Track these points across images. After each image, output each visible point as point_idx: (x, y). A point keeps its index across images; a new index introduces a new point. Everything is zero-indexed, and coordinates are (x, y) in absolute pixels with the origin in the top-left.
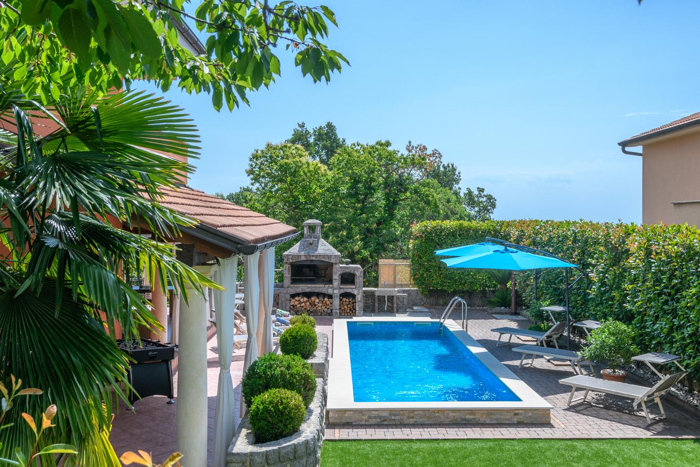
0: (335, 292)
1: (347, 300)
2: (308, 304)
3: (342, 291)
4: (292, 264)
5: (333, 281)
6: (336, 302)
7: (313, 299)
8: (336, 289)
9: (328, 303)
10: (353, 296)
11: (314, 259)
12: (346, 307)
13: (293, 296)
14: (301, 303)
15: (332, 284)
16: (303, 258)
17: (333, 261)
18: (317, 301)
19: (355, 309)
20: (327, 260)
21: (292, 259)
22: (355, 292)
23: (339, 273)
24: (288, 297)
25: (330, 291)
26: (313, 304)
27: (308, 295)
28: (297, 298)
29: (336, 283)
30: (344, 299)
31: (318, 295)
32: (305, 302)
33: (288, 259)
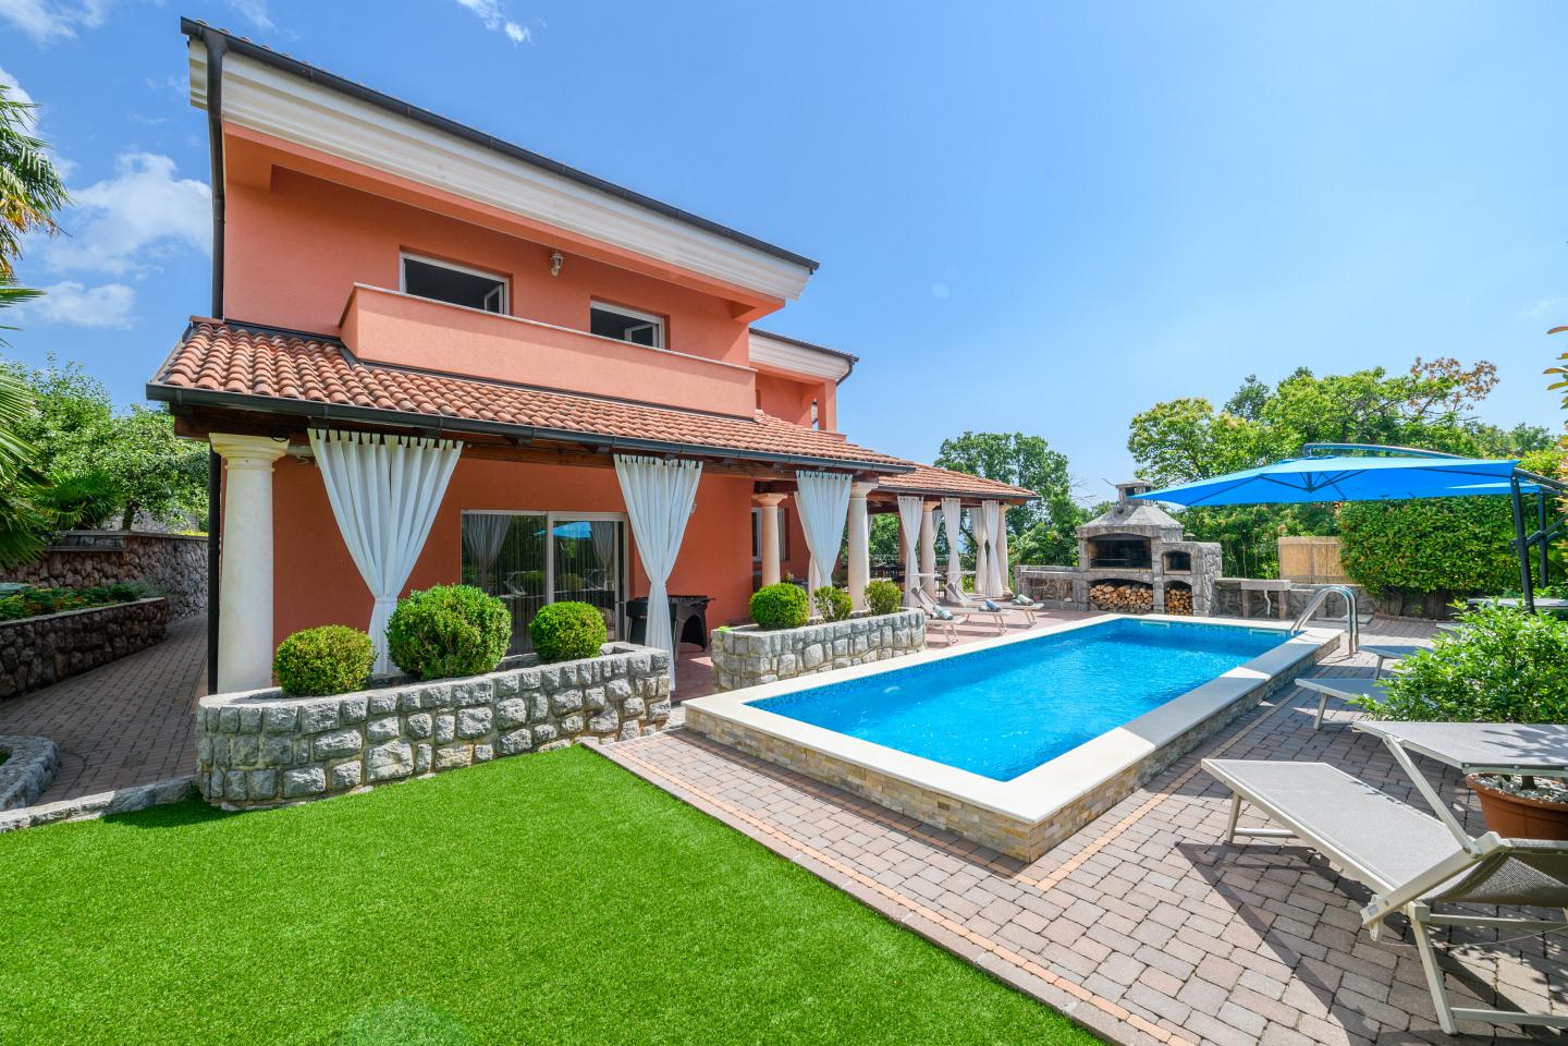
0: (1156, 579)
1: (1178, 593)
2: (1115, 595)
3: (1167, 579)
4: (1089, 540)
5: (1153, 564)
6: (1159, 595)
7: (1121, 589)
8: (1158, 575)
9: (1145, 595)
10: (1188, 587)
11: (1119, 532)
12: (1176, 603)
13: (1095, 583)
14: (1105, 593)
15: (1151, 568)
16: (1104, 532)
17: (1148, 534)
18: (1129, 591)
19: (1191, 607)
20: (1139, 533)
21: (1088, 533)
22: (1189, 581)
23: (1162, 551)
24: (1085, 584)
25: (1146, 578)
26: (1121, 596)
27: (1117, 583)
28: (1098, 587)
29: (1156, 567)
30: (1173, 592)
31: (1131, 583)
32: (1111, 593)
33: (1082, 533)
